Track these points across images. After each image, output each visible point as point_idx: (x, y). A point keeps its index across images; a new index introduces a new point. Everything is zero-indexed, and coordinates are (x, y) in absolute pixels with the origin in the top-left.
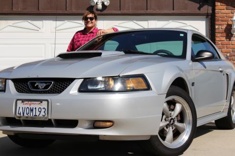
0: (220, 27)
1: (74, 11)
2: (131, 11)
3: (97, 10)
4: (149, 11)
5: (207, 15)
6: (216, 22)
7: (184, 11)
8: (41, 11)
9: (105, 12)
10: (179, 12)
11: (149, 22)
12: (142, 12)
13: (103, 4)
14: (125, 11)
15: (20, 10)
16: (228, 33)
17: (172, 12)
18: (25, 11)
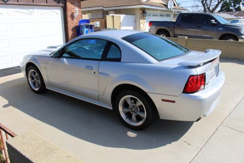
0: (69, 14)
2: (24, 3)
4: (34, 3)
5: (62, 7)
6: (68, 11)
7: (52, 5)
10: (50, 4)
11: (34, 10)
12: (32, 3)
14: (21, 3)
16: (72, 17)
17: (46, 4)
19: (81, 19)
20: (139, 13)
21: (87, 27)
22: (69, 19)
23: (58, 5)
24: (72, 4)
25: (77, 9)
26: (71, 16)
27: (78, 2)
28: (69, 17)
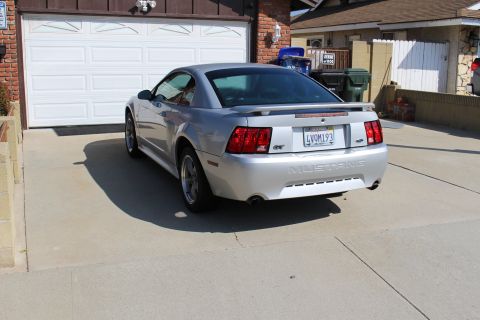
0: (261, 35)
1: (118, 12)
2: (176, 15)
3: (142, 11)
4: (195, 15)
5: (250, 21)
6: (260, 30)
7: (229, 17)
8: (80, 11)
9: (150, 14)
10: (224, 16)
11: (195, 26)
12: (188, 15)
13: (148, 6)
14: (171, 14)
15: (56, 9)
16: (269, 41)
17: (217, 16)
18: (62, 10)
19: (288, 46)
20: (457, 38)
21: (295, 62)
22: (261, 45)
23: (241, 17)
24: (269, 16)
25: (278, 27)
26: (265, 39)
27: (283, 13)
28: (260, 42)
